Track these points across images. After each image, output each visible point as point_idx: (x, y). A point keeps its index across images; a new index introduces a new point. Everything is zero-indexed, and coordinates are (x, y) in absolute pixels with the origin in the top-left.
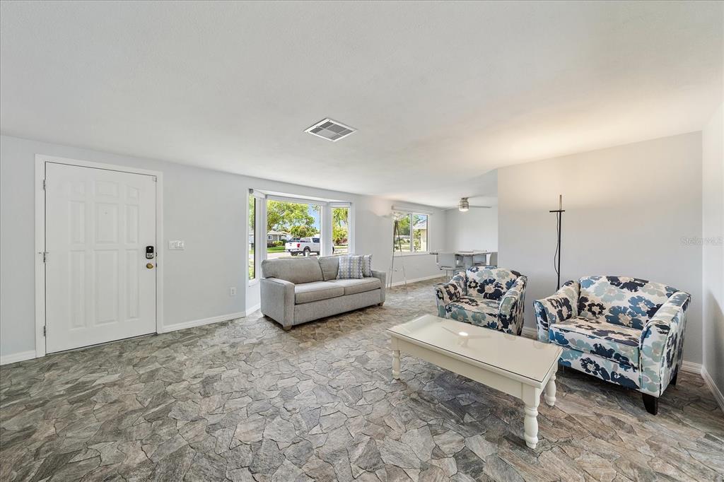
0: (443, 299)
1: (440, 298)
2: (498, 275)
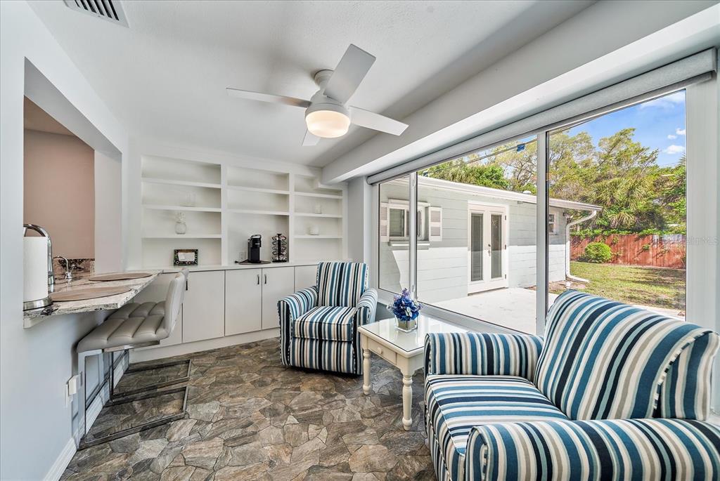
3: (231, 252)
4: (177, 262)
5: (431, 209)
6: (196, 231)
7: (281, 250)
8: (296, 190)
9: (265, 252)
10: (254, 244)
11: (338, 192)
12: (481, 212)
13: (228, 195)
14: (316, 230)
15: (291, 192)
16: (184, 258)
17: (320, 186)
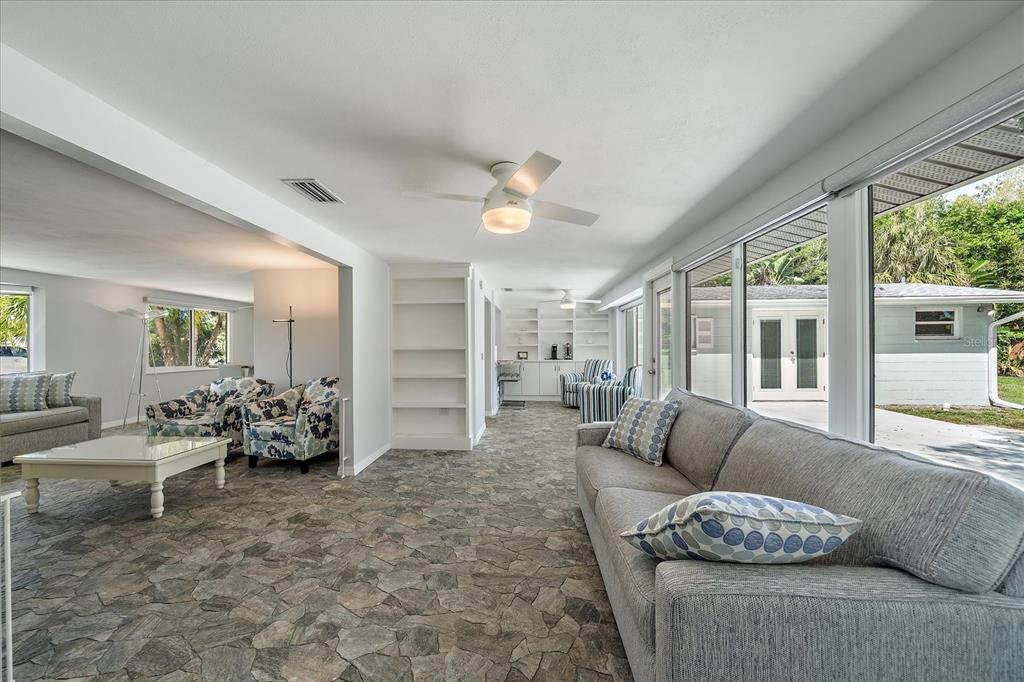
0: (154, 417)
1: (150, 417)
2: (242, 385)
3: (543, 353)
4: (519, 358)
5: (698, 320)
6: (528, 342)
7: (568, 352)
8: (577, 317)
9: (560, 353)
10: (554, 350)
11: (607, 316)
12: (777, 318)
13: (541, 323)
14: (590, 341)
15: (574, 319)
16: (521, 356)
17: (593, 313)
